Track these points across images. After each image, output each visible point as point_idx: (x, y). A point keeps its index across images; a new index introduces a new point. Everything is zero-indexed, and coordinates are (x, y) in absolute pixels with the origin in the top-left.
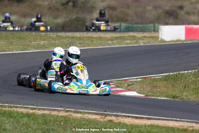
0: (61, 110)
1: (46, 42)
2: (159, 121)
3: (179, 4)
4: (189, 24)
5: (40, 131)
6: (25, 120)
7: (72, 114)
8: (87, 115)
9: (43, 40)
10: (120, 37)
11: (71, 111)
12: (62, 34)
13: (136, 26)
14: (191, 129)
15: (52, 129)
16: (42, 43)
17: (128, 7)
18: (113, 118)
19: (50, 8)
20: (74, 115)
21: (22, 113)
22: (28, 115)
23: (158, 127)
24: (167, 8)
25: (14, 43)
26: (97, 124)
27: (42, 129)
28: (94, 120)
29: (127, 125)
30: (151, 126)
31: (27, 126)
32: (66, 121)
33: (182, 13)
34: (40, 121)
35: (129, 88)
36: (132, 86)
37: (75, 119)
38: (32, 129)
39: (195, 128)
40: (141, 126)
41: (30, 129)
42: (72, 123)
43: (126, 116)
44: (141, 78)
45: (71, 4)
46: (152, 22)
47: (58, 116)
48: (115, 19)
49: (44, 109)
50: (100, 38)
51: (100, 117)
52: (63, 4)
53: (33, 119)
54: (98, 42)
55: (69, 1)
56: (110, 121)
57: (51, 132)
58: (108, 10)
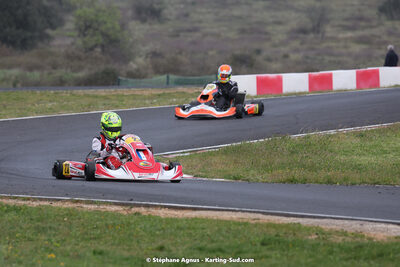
0: (67, 200)
1: (55, 104)
2: (209, 212)
3: (256, 46)
5: (33, 231)
6: (12, 215)
7: (82, 205)
8: (105, 206)
9: (50, 101)
10: (164, 94)
11: (82, 201)
14: (253, 222)
15: (50, 228)
16: (49, 105)
17: (180, 53)
18: (142, 210)
20: (85, 206)
21: (8, 206)
22: (16, 209)
23: (206, 220)
24: (238, 52)
27: (35, 229)
28: (115, 215)
32: (72, 215)
34: (34, 216)
38: (21, 228)
40: (181, 220)
41: (17, 228)
42: (79, 219)
45: (98, 50)
47: (60, 209)
49: (41, 200)
50: (134, 97)
51: (123, 208)
53: (23, 213)
54: (131, 102)
55: (96, 46)
56: (137, 214)
57: (49, 232)
58: (151, 57)
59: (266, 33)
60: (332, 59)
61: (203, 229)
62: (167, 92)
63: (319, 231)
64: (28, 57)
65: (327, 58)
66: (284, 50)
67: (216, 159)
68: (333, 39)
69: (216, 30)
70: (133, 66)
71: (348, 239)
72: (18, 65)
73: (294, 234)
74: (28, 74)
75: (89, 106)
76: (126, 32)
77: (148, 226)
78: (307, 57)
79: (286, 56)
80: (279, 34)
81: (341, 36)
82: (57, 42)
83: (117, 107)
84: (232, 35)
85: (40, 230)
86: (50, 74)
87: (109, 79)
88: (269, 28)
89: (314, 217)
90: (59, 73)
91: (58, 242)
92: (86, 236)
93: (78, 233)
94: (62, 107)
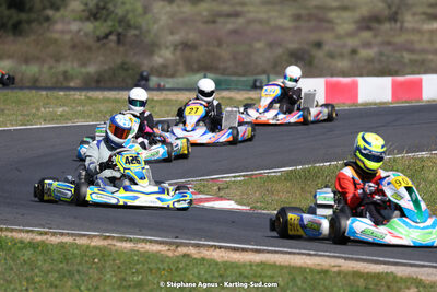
0: (95, 236)
1: (66, 109)
2: (277, 256)
3: (314, 37)
4: (332, 76)
5: (56, 275)
6: (28, 253)
7: (114, 242)
8: (144, 245)
9: (61, 106)
11: (114, 237)
12: (98, 94)
13: (234, 78)
14: (336, 269)
15: (78, 272)
16: (60, 110)
17: (220, 44)
18: (192, 251)
19: (74, 47)
20: (119, 244)
21: (22, 242)
22: (33, 245)
23: (273, 266)
24: (293, 46)
25: (6, 112)
26: (162, 262)
27: (58, 272)
29: (217, 264)
30: (262, 264)
31: (32, 265)
32: (103, 256)
33: (319, 54)
34: (56, 256)
35: (221, 193)
36: (227, 191)
37: (120, 253)
38: (41, 270)
39: (342, 268)
40: (244, 265)
41: (37, 271)
42: (114, 260)
43: (220, 247)
44: (243, 176)
45: (113, 38)
46: (264, 72)
47: (88, 247)
48: (195, 66)
49: (62, 234)
50: (167, 102)
51: (167, 248)
52: (99, 39)
53: (42, 252)
54: (164, 109)
55: (110, 33)
56: (185, 255)
57: (77, 276)
58: (182, 50)
59: (330, 21)
60: (414, 57)
63: (418, 284)
64: (23, 46)
65: (407, 56)
66: (352, 42)
67: (279, 187)
68: (414, 30)
69: (263, 16)
70: (158, 60)
72: (10, 56)
73: (389, 287)
74: (24, 67)
75: (111, 113)
76: (149, 16)
77: (203, 272)
78: (382, 54)
79: (354, 52)
80: (345, 23)
81: (426, 27)
82: (59, 27)
84: (285, 22)
85: (63, 275)
86: (51, 68)
88: (333, 15)
89: (411, 265)
90: (62, 67)
92: (124, 283)
93: (114, 279)
94: (77, 115)
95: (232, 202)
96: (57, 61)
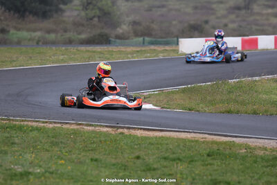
0: (73, 124)
1: (66, 56)
2: (171, 133)
3: (205, 18)
6: (35, 133)
7: (83, 127)
8: (99, 128)
9: (63, 55)
10: (141, 51)
11: (83, 124)
14: (202, 140)
15: (61, 142)
16: (61, 57)
17: (153, 22)
18: (125, 131)
20: (86, 128)
21: (32, 127)
22: (38, 129)
23: (168, 138)
24: (192, 22)
25: (33, 58)
27: (51, 143)
28: (107, 134)
29: (138, 137)
34: (50, 134)
35: (146, 100)
36: (149, 99)
38: (41, 142)
39: (207, 139)
40: (152, 138)
41: (39, 142)
42: (82, 136)
43: (139, 129)
44: (159, 91)
45: (96, 19)
47: (68, 129)
48: (140, 34)
49: (55, 123)
50: (120, 52)
52: (88, 20)
53: (42, 132)
54: (118, 56)
55: (94, 17)
56: (122, 133)
57: (61, 145)
58: (132, 25)
59: (212, 9)
60: (258, 28)
61: (167, 144)
62: (143, 49)
63: (247, 147)
64: (47, 24)
65: (254, 27)
66: (225, 21)
67: (177, 96)
68: (259, 14)
69: (177, 7)
70: (119, 31)
71: (267, 153)
72: (40, 30)
73: (230, 149)
74: (47, 36)
75: (89, 59)
76: (115, 7)
77: (129, 142)
78: (240, 26)
79: (226, 25)
80: (221, 10)
81: (264, 12)
82: (67, 14)
83: (108, 59)
84: (189, 10)
85: (53, 144)
86: (62, 36)
87: (103, 40)
88: (214, 6)
89: (244, 137)
90: (68, 35)
91: (66, 152)
92: (86, 149)
93: (81, 146)
94: (71, 59)
95: (151, 105)
96: (65, 31)
